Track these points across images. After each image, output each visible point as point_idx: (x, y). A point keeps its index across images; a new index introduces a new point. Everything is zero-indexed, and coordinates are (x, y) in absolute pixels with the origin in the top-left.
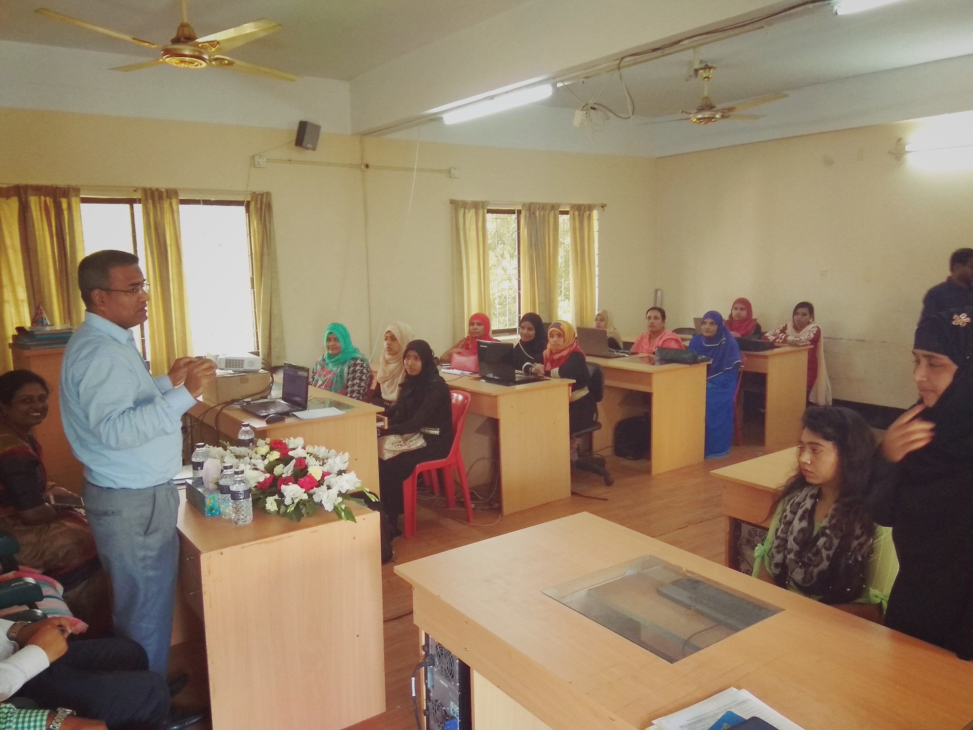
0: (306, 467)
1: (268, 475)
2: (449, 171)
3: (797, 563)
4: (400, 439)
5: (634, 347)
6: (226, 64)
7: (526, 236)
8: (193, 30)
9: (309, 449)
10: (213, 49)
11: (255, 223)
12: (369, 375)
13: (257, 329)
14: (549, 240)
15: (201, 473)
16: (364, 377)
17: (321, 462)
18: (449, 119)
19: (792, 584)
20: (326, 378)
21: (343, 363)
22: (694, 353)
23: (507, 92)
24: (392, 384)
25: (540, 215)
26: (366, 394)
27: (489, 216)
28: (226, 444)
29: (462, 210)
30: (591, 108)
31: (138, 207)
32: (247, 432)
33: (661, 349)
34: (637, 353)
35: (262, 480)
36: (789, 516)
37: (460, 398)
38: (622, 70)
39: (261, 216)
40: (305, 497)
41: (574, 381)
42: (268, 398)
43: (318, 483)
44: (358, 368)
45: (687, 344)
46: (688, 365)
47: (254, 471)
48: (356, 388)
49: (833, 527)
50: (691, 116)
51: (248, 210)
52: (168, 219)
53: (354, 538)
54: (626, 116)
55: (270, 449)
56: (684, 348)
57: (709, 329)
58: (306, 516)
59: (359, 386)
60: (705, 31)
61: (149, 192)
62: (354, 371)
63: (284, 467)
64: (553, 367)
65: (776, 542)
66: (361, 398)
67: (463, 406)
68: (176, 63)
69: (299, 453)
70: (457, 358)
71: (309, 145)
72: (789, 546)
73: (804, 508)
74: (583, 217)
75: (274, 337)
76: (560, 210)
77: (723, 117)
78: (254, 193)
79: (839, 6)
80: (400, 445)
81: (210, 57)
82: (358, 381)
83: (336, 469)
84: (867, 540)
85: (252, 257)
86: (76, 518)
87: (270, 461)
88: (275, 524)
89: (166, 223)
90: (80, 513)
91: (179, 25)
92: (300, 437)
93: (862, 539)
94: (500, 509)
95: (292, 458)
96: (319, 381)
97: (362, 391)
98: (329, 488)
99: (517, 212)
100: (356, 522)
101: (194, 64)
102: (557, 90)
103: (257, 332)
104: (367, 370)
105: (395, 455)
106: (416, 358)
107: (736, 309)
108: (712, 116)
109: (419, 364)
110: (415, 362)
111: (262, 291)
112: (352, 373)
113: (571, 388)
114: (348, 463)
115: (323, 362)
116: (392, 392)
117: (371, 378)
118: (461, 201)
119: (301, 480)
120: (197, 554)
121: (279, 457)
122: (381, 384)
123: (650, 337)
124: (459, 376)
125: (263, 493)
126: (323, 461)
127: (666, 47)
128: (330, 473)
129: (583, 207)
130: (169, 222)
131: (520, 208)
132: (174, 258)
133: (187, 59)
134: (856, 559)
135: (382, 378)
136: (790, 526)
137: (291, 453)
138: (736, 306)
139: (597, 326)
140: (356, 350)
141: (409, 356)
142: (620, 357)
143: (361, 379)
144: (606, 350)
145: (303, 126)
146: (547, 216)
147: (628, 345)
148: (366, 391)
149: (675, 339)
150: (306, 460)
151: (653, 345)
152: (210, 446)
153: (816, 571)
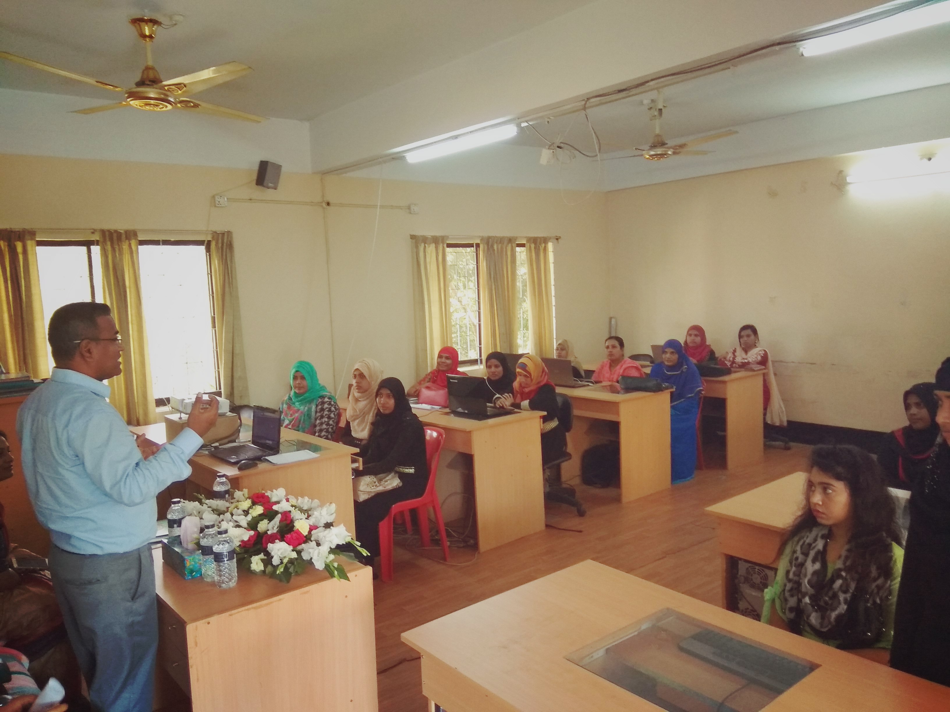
0: (292, 522)
1: (252, 533)
2: (409, 208)
3: (813, 607)
4: (375, 480)
5: (595, 375)
6: (192, 107)
7: (485, 270)
8: (158, 73)
9: (293, 501)
10: (180, 92)
11: (216, 262)
12: (337, 413)
13: (218, 368)
14: (507, 272)
15: (177, 531)
16: (332, 415)
17: (306, 514)
18: (412, 158)
19: (808, 629)
20: (293, 417)
21: (311, 402)
22: (659, 381)
23: (470, 132)
24: (363, 421)
25: (498, 249)
26: (334, 432)
27: (448, 250)
28: (201, 497)
29: (423, 245)
30: (559, 147)
31: (96, 250)
32: (222, 483)
33: (625, 377)
34: (600, 382)
35: (246, 538)
36: (801, 558)
37: (435, 434)
38: (588, 111)
39: (222, 255)
40: (294, 555)
41: (545, 413)
42: (237, 441)
43: (305, 538)
44: (326, 406)
45: (648, 370)
46: (652, 393)
47: (237, 528)
48: (324, 426)
49: (848, 569)
50: (644, 152)
51: (208, 250)
52: (127, 260)
53: (346, 597)
54: (594, 154)
55: (252, 503)
56: (644, 376)
57: (669, 358)
58: (294, 575)
59: (328, 424)
60: (670, 73)
61: (107, 233)
62: (322, 410)
63: (269, 523)
64: (523, 399)
65: (789, 586)
66: (330, 436)
67: (437, 442)
68: (140, 106)
69: (283, 506)
70: (426, 393)
71: (270, 185)
72: (803, 590)
73: (816, 550)
74: (539, 249)
75: (236, 375)
76: (517, 243)
77: (674, 153)
78: (215, 232)
79: (804, 48)
80: (375, 486)
81: (175, 99)
82: (326, 420)
83: (323, 522)
84: (886, 582)
85: (213, 297)
86: (40, 582)
87: (254, 516)
88: (260, 587)
89: (125, 266)
90: (45, 576)
91: (144, 68)
92: (281, 488)
93: (880, 581)
94: (475, 547)
95: (277, 513)
96: (285, 421)
97: (330, 430)
98: (318, 545)
99: (476, 245)
100: (350, 581)
101: (159, 107)
102: (522, 130)
103: (219, 372)
104: (335, 408)
105: (370, 497)
106: (388, 396)
107: (690, 335)
108: (664, 153)
109: (391, 402)
110: (388, 400)
111: (224, 329)
112: (320, 412)
113: (542, 420)
114: (334, 515)
115: (290, 401)
116: (363, 430)
117: (339, 415)
118: (421, 236)
119: (288, 537)
120: (181, 625)
121: (262, 512)
122: (351, 422)
123: (611, 366)
124: (429, 412)
125: (246, 552)
126: (307, 513)
127: (632, 88)
128: (317, 526)
129: (539, 240)
130: (128, 263)
131: (479, 242)
132: (133, 300)
133: (152, 102)
134: (875, 602)
135: (352, 416)
136: (802, 568)
137: (275, 507)
138: (690, 332)
139: (558, 355)
140: (323, 388)
141: (381, 394)
142: (584, 386)
143: (329, 418)
144: (571, 380)
145: (264, 166)
146: (504, 249)
147: (589, 373)
148: (334, 428)
149: (636, 367)
150: (291, 514)
151: (614, 373)
152: (185, 501)
153: (834, 615)
